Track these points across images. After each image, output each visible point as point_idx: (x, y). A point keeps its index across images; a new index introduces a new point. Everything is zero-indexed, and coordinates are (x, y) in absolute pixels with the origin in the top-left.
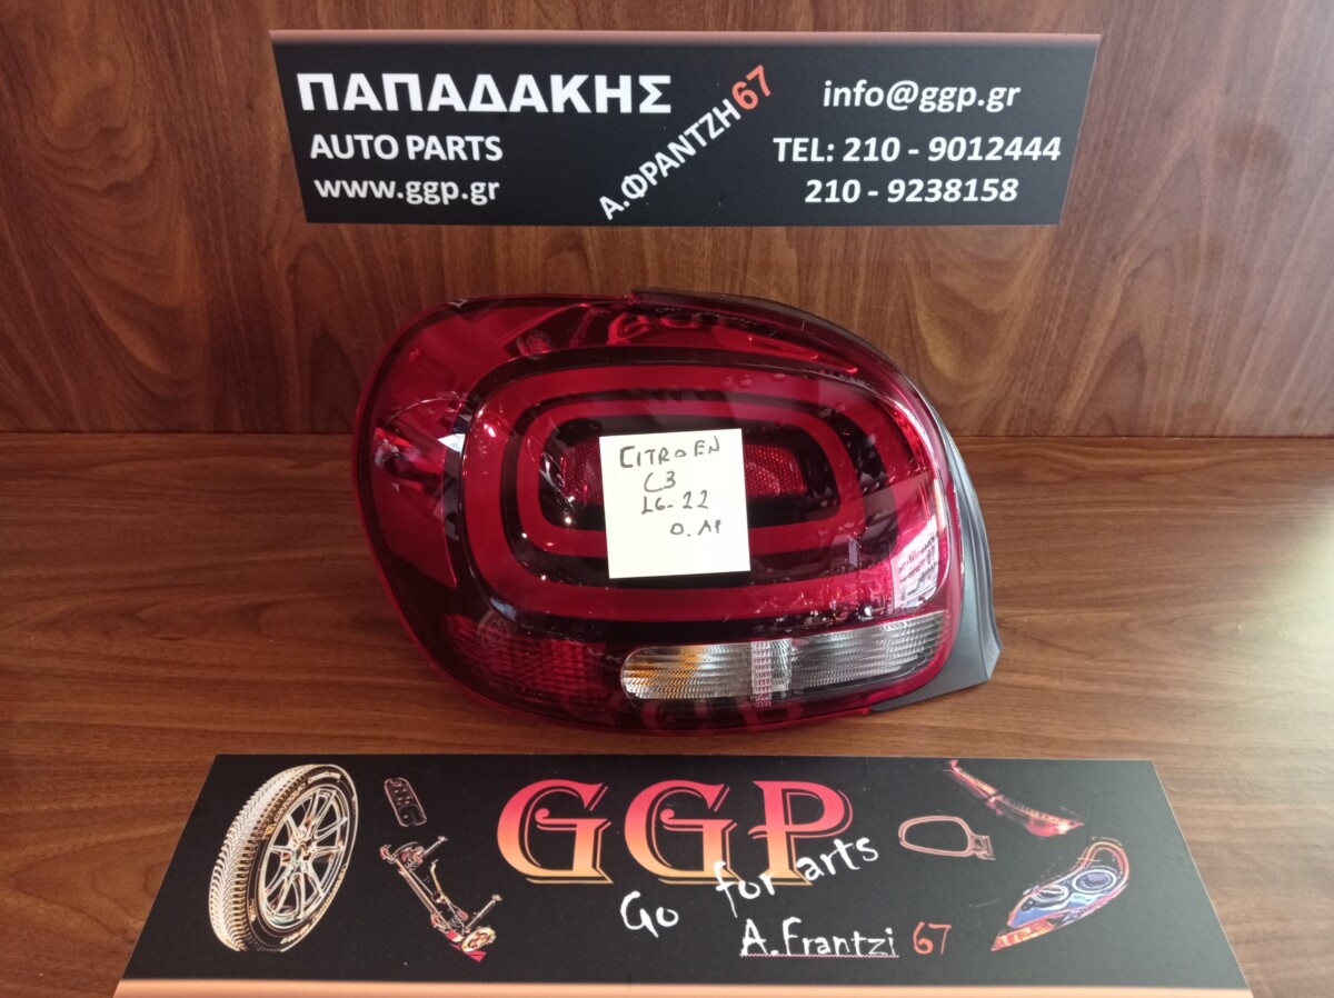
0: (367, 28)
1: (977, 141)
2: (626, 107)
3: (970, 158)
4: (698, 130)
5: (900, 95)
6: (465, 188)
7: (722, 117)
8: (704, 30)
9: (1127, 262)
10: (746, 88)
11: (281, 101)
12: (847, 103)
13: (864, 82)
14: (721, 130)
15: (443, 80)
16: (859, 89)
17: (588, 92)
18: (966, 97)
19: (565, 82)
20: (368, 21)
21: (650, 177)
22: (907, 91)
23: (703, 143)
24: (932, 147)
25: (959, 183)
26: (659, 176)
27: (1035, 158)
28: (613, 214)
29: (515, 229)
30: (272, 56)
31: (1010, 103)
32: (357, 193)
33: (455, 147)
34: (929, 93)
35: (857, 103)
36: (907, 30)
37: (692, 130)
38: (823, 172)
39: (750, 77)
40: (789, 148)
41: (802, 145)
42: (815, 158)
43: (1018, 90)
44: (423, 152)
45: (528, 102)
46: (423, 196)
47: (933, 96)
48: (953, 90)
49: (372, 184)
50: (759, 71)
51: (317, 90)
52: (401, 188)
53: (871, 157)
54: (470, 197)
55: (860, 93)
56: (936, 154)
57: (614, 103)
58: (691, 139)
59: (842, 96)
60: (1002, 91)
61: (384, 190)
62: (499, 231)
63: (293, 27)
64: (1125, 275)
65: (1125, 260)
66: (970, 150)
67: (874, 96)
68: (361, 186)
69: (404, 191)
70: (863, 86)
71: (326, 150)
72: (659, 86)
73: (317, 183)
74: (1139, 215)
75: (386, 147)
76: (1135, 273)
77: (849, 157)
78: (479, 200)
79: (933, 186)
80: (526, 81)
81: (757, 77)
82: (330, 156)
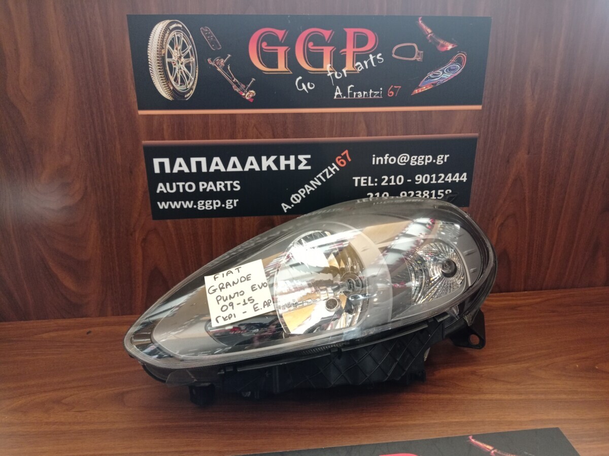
0: (185, 140)
1: (434, 176)
2: (292, 167)
3: (432, 182)
4: (322, 175)
5: (403, 159)
6: (223, 202)
7: (332, 170)
8: (324, 137)
9: (498, 220)
10: (341, 159)
11: (145, 170)
12: (382, 163)
13: (388, 155)
14: (332, 175)
15: (217, 159)
16: (386, 158)
17: (277, 162)
18: (428, 159)
19: (267, 159)
20: (186, 137)
21: (303, 194)
22: (405, 158)
23: (324, 180)
24: (416, 178)
25: (428, 192)
26: (306, 194)
27: (457, 181)
28: (287, 210)
29: (245, 218)
30: (142, 152)
31: (445, 161)
32: (176, 207)
33: (220, 185)
34: (414, 158)
35: (386, 163)
36: (404, 135)
37: (320, 175)
38: (374, 190)
39: (343, 154)
40: (359, 181)
41: (364, 179)
42: (370, 184)
43: (448, 156)
44: (206, 188)
45: (252, 167)
46: (205, 206)
47: (415, 159)
48: (423, 157)
49: (183, 202)
50: (346, 152)
51: (162, 165)
52: (195, 203)
53: (393, 183)
54: (226, 206)
55: (387, 159)
56: (418, 181)
57: (287, 166)
58: (319, 179)
59: (380, 160)
60: (442, 156)
61: (188, 205)
62: (237, 219)
63: (153, 140)
64: (498, 226)
65: (497, 220)
66: (431, 179)
67: (392, 160)
68: (178, 204)
69: (197, 205)
70: (388, 156)
71: (164, 189)
72: (305, 159)
73: (159, 203)
74: (501, 201)
75: (190, 187)
76: (502, 224)
77: (383, 184)
78: (229, 207)
79: (418, 193)
80: (251, 159)
81: (346, 154)
82: (165, 191)
